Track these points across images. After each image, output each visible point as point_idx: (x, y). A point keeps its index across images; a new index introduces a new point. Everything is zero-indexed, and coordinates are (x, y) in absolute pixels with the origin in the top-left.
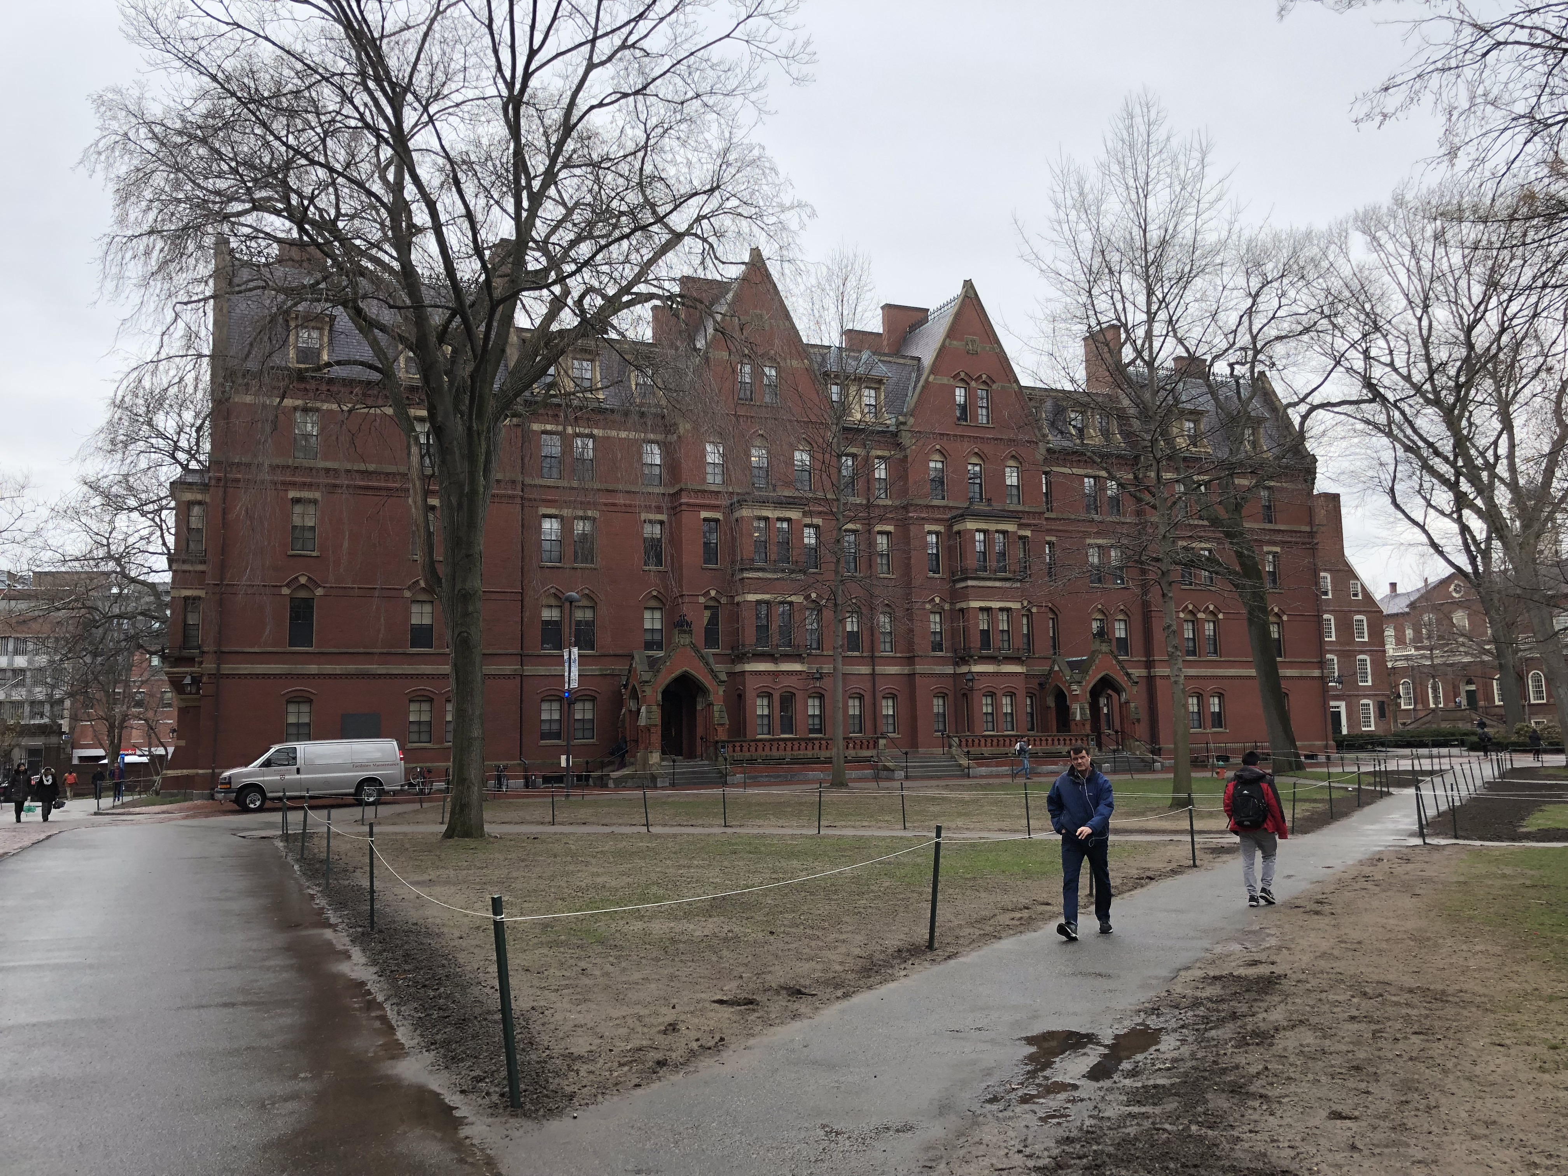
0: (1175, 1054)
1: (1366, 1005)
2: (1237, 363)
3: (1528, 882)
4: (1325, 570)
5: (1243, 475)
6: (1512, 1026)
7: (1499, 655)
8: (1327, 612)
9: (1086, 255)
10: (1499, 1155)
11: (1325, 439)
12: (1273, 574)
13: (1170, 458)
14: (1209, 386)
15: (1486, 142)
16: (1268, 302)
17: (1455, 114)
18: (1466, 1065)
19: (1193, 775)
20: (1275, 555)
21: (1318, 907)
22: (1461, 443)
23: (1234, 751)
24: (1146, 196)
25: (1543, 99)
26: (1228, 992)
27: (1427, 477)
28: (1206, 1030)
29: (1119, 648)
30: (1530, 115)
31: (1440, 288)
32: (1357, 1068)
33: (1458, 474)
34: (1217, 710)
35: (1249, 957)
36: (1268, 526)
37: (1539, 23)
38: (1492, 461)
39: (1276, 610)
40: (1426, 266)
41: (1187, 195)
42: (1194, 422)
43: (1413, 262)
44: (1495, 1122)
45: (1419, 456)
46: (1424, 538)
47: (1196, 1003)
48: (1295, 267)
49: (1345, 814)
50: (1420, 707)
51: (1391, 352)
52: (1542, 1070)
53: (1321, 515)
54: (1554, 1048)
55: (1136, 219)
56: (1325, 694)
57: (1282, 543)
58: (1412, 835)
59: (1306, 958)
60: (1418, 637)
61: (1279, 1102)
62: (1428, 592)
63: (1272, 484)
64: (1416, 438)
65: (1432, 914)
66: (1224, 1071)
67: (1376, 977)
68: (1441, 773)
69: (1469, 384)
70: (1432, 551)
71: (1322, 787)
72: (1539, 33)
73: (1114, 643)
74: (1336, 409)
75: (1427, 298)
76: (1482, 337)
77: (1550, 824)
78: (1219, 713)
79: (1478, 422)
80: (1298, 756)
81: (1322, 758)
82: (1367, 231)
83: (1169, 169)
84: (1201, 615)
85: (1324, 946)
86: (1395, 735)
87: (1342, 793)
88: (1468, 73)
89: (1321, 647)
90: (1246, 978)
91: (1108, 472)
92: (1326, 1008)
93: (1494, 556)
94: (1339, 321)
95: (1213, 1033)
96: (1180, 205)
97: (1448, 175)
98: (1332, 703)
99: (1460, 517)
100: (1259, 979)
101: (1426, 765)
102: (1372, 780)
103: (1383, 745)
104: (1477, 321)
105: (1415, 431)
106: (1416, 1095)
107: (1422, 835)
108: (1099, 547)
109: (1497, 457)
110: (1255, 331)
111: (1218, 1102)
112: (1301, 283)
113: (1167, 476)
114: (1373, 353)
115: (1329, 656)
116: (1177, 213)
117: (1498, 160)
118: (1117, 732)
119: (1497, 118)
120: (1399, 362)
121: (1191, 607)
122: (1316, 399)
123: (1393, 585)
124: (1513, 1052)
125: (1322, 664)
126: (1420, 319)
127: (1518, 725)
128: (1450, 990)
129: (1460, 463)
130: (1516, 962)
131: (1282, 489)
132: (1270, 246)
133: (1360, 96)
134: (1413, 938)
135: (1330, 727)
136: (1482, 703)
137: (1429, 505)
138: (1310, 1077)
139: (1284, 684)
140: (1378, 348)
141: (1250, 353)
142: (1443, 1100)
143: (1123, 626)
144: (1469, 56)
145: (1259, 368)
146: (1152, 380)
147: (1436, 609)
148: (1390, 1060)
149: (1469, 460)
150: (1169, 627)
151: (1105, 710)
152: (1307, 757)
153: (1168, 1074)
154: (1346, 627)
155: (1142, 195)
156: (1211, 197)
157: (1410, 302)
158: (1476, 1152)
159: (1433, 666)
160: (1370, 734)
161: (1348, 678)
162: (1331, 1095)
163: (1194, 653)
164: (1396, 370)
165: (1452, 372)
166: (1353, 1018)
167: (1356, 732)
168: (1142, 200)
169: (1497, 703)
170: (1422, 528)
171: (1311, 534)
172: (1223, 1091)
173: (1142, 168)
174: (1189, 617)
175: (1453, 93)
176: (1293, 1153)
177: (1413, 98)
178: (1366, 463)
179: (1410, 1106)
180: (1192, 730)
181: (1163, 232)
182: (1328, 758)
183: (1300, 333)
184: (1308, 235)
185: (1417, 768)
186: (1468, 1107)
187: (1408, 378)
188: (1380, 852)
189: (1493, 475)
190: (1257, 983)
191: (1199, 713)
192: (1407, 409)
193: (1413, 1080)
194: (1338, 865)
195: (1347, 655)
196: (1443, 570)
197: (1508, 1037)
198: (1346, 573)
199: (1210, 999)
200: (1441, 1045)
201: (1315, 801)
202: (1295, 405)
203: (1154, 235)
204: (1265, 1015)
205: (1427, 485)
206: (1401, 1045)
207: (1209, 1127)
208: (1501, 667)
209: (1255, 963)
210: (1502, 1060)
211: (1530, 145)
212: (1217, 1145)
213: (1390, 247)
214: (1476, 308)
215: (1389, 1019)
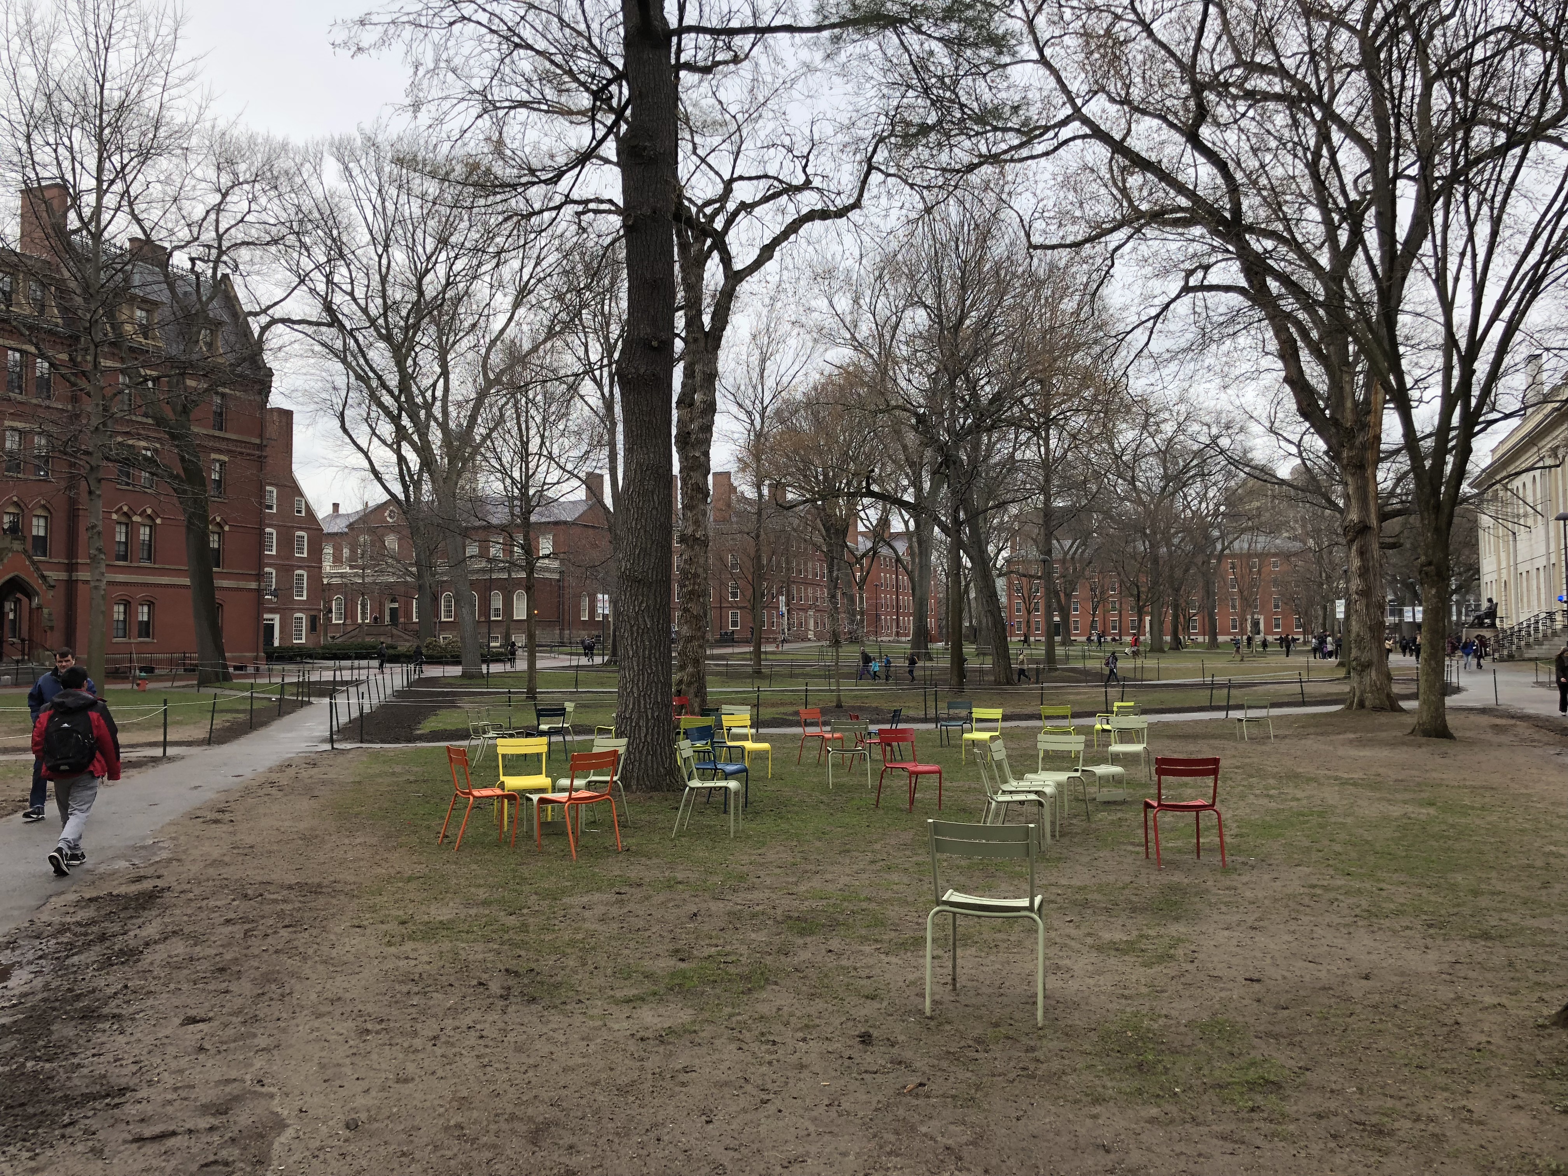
0: (26, 989)
1: (243, 906)
2: (199, 259)
3: (412, 778)
4: (271, 484)
5: (193, 376)
6: (373, 909)
7: (419, 576)
8: (270, 526)
9: (27, 94)
10: (338, 1029)
11: (281, 354)
12: (218, 483)
13: (113, 344)
14: (166, 275)
15: (446, 105)
16: (238, 203)
17: (421, 72)
18: (325, 949)
19: (106, 687)
20: (223, 464)
21: (219, 816)
22: (406, 380)
23: (160, 662)
24: (107, 49)
25: (495, 82)
26: (103, 912)
27: (374, 408)
28: (67, 957)
29: (35, 547)
30: (483, 93)
31: (400, 232)
32: (222, 970)
33: (400, 409)
34: (145, 618)
35: (134, 874)
36: (217, 433)
37: (498, 12)
38: (430, 400)
39: (218, 519)
40: (390, 207)
41: (155, 63)
42: (147, 311)
43: (379, 201)
44: (339, 999)
45: (369, 387)
46: (366, 465)
47: (64, 929)
48: (268, 174)
49: (264, 724)
50: (349, 622)
51: (352, 283)
52: (389, 944)
53: (272, 431)
54: (403, 923)
55: (92, 70)
56: (260, 606)
57: (228, 452)
58: (324, 741)
59: (195, 868)
60: (352, 558)
61: (133, 1019)
62: (365, 515)
63: (227, 391)
64: (367, 369)
65: (324, 814)
66: (78, 997)
67: (259, 879)
68: (357, 683)
69: (416, 327)
70: (372, 477)
71: (244, 698)
72: (497, 21)
73: (30, 540)
74: (296, 327)
75: (388, 237)
76: (432, 285)
77: (441, 726)
78: (148, 623)
79: (421, 363)
80: (225, 667)
81: (251, 670)
82: (340, 159)
83: (136, 27)
84: (137, 519)
85: (216, 853)
86: (323, 648)
87: (265, 703)
88: (436, 35)
89: (260, 561)
90: (125, 896)
91: (37, 348)
92: (203, 915)
93: (424, 487)
94: (307, 240)
95: (76, 959)
96: (146, 71)
97: (412, 125)
98: (266, 616)
99: (399, 446)
100: (141, 894)
101: (347, 675)
102: (295, 690)
103: (311, 657)
104: (427, 271)
105: (367, 361)
106: (273, 986)
107: (332, 741)
108: (20, 432)
109: (434, 398)
110: (221, 231)
111: (63, 1030)
112: (273, 193)
113: (105, 363)
114: (337, 279)
115: (267, 569)
116: (144, 79)
117: (454, 125)
118: (23, 640)
119: (457, 87)
120: (359, 293)
121: (125, 509)
122: (278, 312)
123: (336, 506)
124: (368, 931)
125: (260, 576)
126: (380, 257)
127: (429, 640)
128: (326, 882)
129: (403, 399)
130: (388, 850)
131: (237, 398)
132: (244, 145)
133: (339, 21)
134: (303, 838)
135: (261, 639)
136: (402, 620)
137: (374, 433)
138: (172, 986)
139: (218, 595)
140: (341, 275)
141: (214, 252)
142: (298, 987)
143: (42, 522)
144: (437, 20)
145: (222, 270)
146: (97, 254)
147: (372, 531)
148: (255, 956)
149: (410, 398)
150: (94, 527)
151: (11, 616)
152: (236, 668)
153: (12, 1011)
154: (287, 542)
155: (102, 46)
156: (182, 73)
157: (374, 239)
158: (318, 1029)
159: (363, 584)
160: (300, 647)
161: (284, 593)
162: (189, 1001)
163: (125, 558)
164: (354, 299)
165: (404, 313)
166: (228, 921)
167: (287, 644)
168: (102, 52)
169: (415, 620)
170: (366, 454)
171: (260, 447)
172: (73, 1018)
173: (105, 16)
174: (124, 519)
175: (421, 49)
176: (135, 1068)
177: (384, 41)
178: (320, 384)
179: (266, 997)
180: (115, 640)
181: (123, 94)
182: (257, 669)
183: (268, 244)
184: (284, 147)
185: (338, 678)
186: (319, 988)
187: (365, 311)
188: (291, 759)
189: (430, 415)
190: (137, 899)
191: (125, 621)
192: (361, 339)
193: (273, 972)
194: (248, 773)
195: (286, 569)
196: (379, 496)
197: (367, 918)
198: (292, 489)
199: (79, 924)
200: (306, 935)
201: (237, 711)
202: (256, 314)
203: (113, 95)
204: (138, 931)
205: (373, 415)
206: (270, 940)
207: (47, 1061)
208: (420, 588)
209: (139, 879)
210: (358, 939)
211: (480, 120)
212: (51, 1078)
213: (360, 180)
214: (429, 258)
215: (263, 917)
